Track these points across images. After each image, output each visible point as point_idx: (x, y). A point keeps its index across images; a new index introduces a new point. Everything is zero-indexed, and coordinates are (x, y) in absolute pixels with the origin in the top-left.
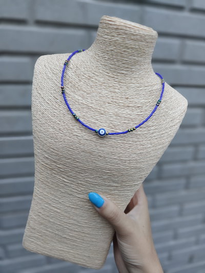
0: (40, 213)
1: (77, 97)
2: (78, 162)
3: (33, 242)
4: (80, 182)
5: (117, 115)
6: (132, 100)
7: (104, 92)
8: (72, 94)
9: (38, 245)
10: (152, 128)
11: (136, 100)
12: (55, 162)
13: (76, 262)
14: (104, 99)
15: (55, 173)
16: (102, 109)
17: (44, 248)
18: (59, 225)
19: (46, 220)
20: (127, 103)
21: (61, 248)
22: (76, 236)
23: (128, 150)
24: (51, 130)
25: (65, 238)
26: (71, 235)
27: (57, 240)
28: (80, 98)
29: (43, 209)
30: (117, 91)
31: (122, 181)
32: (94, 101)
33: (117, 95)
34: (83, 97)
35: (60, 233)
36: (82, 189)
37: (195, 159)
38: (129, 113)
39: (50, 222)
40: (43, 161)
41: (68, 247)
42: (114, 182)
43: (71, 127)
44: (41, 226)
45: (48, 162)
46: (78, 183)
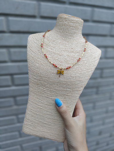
0: (32, 110)
1: (48, 49)
2: (50, 79)
3: (28, 128)
4: (52, 90)
5: (68, 56)
6: (74, 49)
7: (61, 46)
8: (46, 48)
9: (30, 129)
10: (85, 61)
11: (76, 49)
12: (39, 80)
13: (51, 138)
14: (62, 49)
15: (39, 86)
16: (61, 53)
17: (34, 131)
18: (42, 116)
19: (35, 113)
20: (72, 50)
21: (43, 130)
22: (51, 122)
23: (75, 72)
24: (37, 65)
25: (45, 123)
26: (48, 121)
27: (41, 125)
28: (50, 49)
29: (33, 107)
30: (67, 45)
31: (73, 88)
32: (57, 50)
33: (67, 47)
34: (52, 49)
35: (42, 121)
36: (53, 93)
37: (101, 77)
38: (74, 55)
39: (37, 114)
40: (33, 81)
41: (47, 129)
42: (69, 88)
43: (47, 62)
44: (32, 118)
45: (36, 81)
46: (51, 91)
